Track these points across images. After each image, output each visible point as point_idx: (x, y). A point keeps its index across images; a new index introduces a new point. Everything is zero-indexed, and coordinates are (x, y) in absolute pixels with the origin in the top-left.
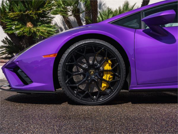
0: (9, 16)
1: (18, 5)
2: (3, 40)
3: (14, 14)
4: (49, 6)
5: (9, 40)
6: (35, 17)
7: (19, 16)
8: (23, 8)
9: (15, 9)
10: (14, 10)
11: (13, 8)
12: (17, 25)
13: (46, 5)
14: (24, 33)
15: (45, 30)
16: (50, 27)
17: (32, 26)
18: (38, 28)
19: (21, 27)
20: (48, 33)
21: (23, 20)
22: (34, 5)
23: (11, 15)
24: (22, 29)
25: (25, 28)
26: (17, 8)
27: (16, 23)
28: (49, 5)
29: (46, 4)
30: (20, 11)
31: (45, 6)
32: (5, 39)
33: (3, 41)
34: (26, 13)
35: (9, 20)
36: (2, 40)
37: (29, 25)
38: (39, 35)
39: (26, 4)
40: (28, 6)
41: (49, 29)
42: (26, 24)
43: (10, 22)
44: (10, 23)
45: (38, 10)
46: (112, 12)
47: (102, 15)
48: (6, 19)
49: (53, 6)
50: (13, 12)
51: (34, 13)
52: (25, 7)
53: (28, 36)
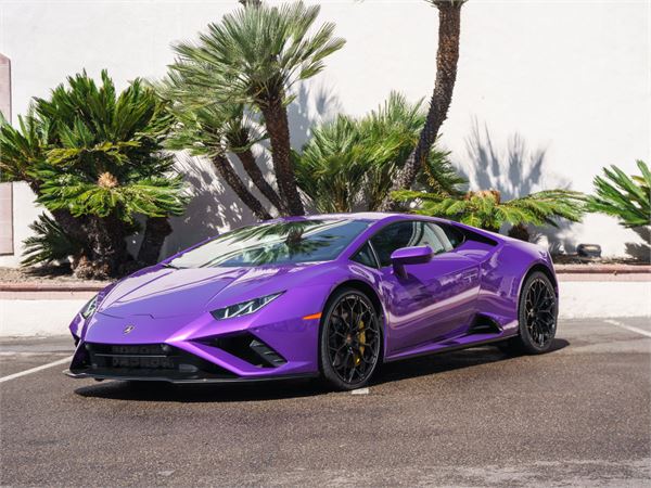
0: (47, 161)
1: (72, 127)
2: (36, 223)
3: (61, 154)
4: (161, 122)
5: (52, 222)
6: (121, 158)
7: (76, 157)
8: (87, 135)
9: (65, 138)
10: (62, 140)
11: (58, 136)
12: (72, 184)
13: (154, 122)
14: (89, 208)
15: (151, 194)
16: (166, 185)
17: (113, 184)
18: (129, 190)
19: (83, 191)
20: (157, 203)
21: (87, 167)
22: (118, 125)
23: (54, 156)
24: (84, 197)
25: (94, 193)
26: (70, 135)
27: (67, 180)
28: (162, 119)
29: (153, 118)
30: (80, 143)
31: (150, 124)
32: (39, 221)
33: (36, 227)
34: (97, 148)
35: (48, 172)
36: (32, 223)
37: (105, 179)
38: (132, 212)
39: (96, 124)
40: (102, 127)
41: (162, 191)
42: (96, 179)
43: (51, 177)
44: (50, 182)
45: (130, 135)
46: (350, 128)
47: (322, 138)
48: (41, 169)
49: (171, 123)
50: (60, 145)
51: (118, 147)
52: (93, 130)
53: (101, 216)
